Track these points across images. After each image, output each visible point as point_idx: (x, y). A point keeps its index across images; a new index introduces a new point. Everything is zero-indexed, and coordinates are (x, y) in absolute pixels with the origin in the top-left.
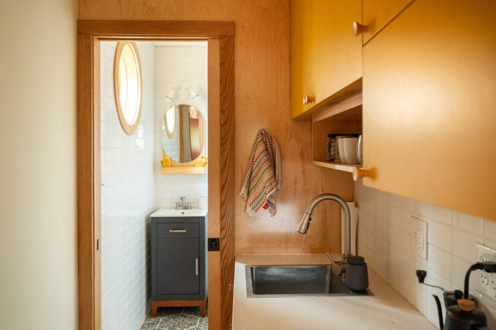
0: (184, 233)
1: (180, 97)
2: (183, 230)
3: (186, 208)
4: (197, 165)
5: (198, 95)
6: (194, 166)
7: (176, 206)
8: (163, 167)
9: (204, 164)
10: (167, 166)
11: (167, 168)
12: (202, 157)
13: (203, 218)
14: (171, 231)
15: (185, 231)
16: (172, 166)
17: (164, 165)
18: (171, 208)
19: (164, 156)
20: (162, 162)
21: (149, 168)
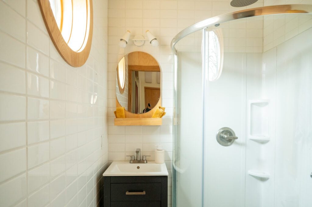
0: (144, 195)
1: (135, 43)
2: (142, 191)
3: (141, 161)
4: (153, 115)
5: (156, 39)
6: (150, 117)
7: (130, 159)
8: (117, 118)
9: (161, 115)
10: (121, 117)
11: (121, 119)
12: (160, 108)
13: (166, 177)
14: (127, 193)
15: (144, 193)
16: (126, 117)
17: (118, 116)
18: (125, 161)
19: (117, 106)
20: (115, 113)
21: (102, 118)
